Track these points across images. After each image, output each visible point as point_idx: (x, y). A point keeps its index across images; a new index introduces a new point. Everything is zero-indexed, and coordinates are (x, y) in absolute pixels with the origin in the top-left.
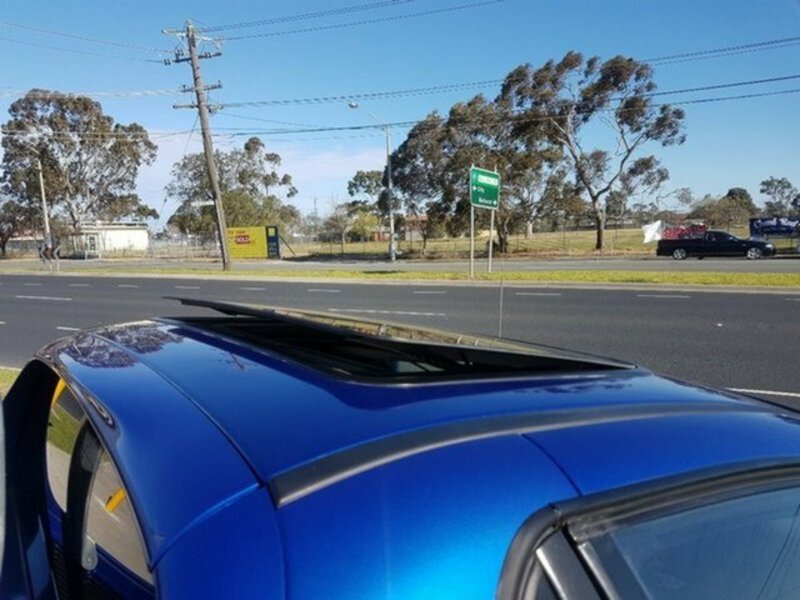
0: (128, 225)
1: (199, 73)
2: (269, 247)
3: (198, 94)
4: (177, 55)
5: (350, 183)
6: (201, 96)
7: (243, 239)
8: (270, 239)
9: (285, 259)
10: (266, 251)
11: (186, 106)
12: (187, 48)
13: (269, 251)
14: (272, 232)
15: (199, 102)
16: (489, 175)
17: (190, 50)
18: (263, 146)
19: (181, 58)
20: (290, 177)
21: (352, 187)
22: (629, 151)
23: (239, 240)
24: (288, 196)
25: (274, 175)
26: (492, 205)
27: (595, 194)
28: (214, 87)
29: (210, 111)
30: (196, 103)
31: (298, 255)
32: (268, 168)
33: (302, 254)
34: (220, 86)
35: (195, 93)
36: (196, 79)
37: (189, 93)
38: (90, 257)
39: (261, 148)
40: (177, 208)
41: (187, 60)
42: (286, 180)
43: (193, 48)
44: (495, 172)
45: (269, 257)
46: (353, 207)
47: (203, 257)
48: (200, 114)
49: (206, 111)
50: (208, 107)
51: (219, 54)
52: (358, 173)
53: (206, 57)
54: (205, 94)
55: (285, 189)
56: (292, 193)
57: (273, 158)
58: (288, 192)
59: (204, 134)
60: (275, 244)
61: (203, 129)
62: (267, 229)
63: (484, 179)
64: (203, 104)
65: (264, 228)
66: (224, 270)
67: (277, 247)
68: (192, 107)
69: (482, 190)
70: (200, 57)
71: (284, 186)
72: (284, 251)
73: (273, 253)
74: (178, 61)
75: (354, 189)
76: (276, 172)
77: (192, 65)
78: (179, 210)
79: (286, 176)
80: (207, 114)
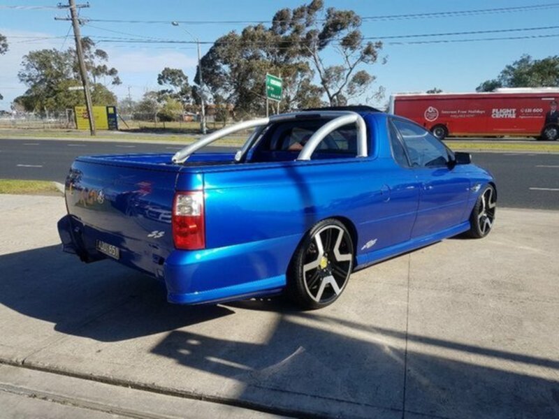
2: (109, 121)
3: (72, 11)
5: (160, 75)
6: (74, 12)
8: (109, 116)
9: (121, 130)
10: (107, 125)
11: (64, 19)
13: (109, 125)
14: (111, 110)
15: (73, 17)
16: (275, 79)
18: (93, 44)
20: (116, 71)
21: (161, 79)
22: (351, 69)
23: (85, 116)
24: (113, 84)
26: (278, 99)
27: (331, 95)
28: (84, 6)
29: (80, 23)
31: (131, 128)
32: (98, 62)
33: (134, 128)
34: (88, 6)
35: (69, 10)
39: (92, 46)
40: (26, 91)
42: (113, 72)
44: (280, 78)
45: (110, 129)
46: (161, 95)
47: (56, 128)
48: (74, 24)
49: (77, 23)
50: (79, 20)
52: (166, 69)
54: (77, 10)
55: (110, 79)
56: (117, 82)
57: (101, 54)
58: (113, 80)
60: (114, 119)
61: (75, 36)
62: (107, 108)
63: (273, 82)
64: (75, 18)
65: (105, 108)
66: (92, 135)
67: (116, 122)
68: (67, 19)
69: (273, 89)
71: (109, 77)
72: (121, 125)
73: (113, 126)
75: (162, 80)
76: (106, 65)
78: (27, 92)
79: (113, 69)
80: (78, 26)
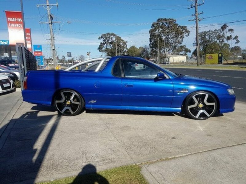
0: (181, 55)
1: (197, 10)
3: (196, 16)
4: (192, 6)
7: (211, 58)
8: (219, 58)
9: (224, 64)
10: (218, 61)
11: (192, 20)
12: (194, 3)
13: (218, 62)
14: (220, 55)
15: (196, 18)
17: (195, 4)
18: (228, 26)
19: (193, 6)
20: (238, 37)
23: (209, 58)
24: (236, 43)
25: (231, 36)
28: (201, 14)
29: (199, 21)
30: (195, 19)
31: (229, 63)
34: (203, 13)
35: (195, 16)
36: (196, 12)
37: (194, 16)
38: (167, 64)
41: (194, 7)
42: (236, 38)
43: (196, 3)
45: (219, 63)
49: (198, 20)
50: (199, 20)
51: (203, 4)
53: (199, 5)
54: (198, 16)
56: (238, 42)
57: (231, 30)
59: (196, 28)
60: (221, 59)
61: (196, 26)
64: (197, 19)
65: (218, 54)
66: (197, 66)
68: (194, 20)
70: (198, 5)
71: (235, 40)
72: (224, 62)
73: (220, 62)
74: (192, 7)
76: (232, 35)
77: (195, 8)
79: (236, 36)
80: (198, 22)
